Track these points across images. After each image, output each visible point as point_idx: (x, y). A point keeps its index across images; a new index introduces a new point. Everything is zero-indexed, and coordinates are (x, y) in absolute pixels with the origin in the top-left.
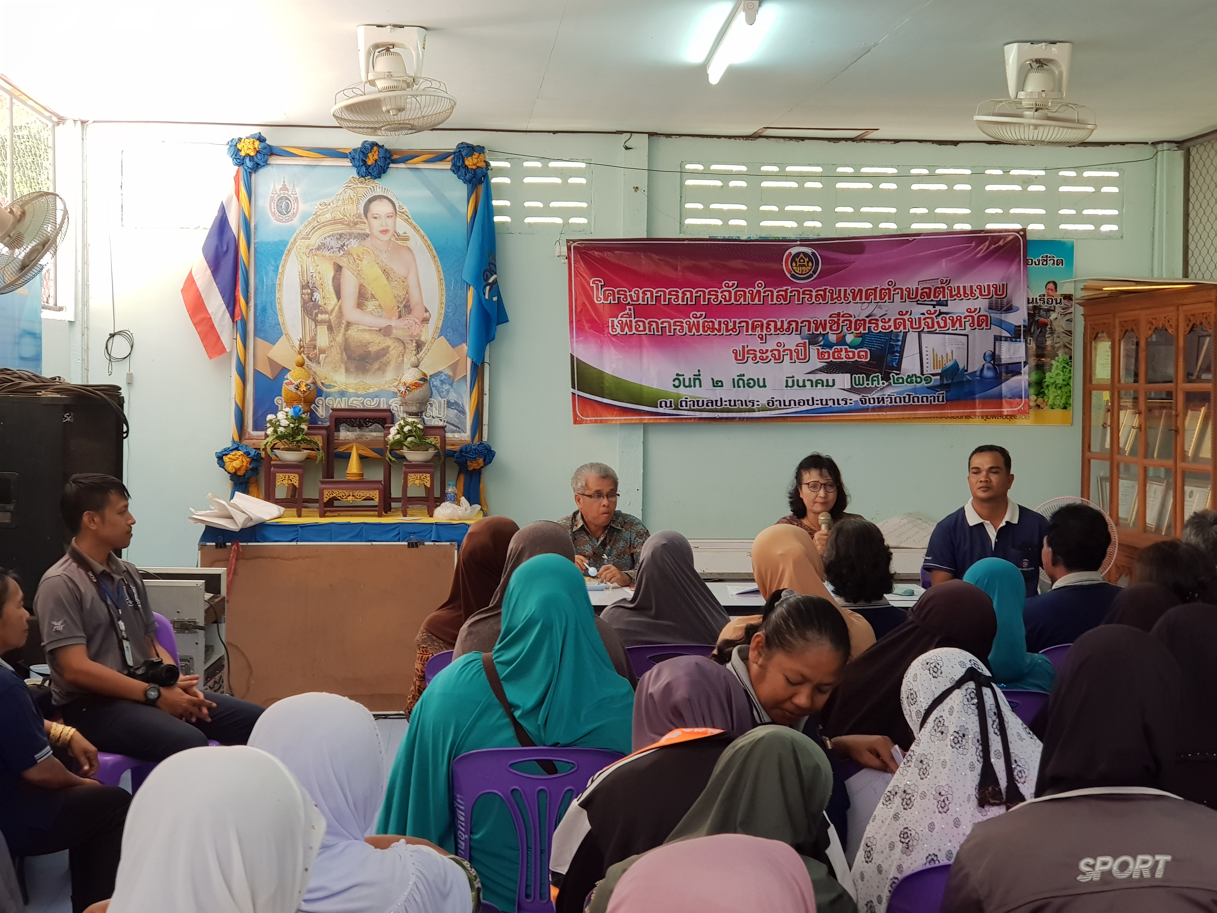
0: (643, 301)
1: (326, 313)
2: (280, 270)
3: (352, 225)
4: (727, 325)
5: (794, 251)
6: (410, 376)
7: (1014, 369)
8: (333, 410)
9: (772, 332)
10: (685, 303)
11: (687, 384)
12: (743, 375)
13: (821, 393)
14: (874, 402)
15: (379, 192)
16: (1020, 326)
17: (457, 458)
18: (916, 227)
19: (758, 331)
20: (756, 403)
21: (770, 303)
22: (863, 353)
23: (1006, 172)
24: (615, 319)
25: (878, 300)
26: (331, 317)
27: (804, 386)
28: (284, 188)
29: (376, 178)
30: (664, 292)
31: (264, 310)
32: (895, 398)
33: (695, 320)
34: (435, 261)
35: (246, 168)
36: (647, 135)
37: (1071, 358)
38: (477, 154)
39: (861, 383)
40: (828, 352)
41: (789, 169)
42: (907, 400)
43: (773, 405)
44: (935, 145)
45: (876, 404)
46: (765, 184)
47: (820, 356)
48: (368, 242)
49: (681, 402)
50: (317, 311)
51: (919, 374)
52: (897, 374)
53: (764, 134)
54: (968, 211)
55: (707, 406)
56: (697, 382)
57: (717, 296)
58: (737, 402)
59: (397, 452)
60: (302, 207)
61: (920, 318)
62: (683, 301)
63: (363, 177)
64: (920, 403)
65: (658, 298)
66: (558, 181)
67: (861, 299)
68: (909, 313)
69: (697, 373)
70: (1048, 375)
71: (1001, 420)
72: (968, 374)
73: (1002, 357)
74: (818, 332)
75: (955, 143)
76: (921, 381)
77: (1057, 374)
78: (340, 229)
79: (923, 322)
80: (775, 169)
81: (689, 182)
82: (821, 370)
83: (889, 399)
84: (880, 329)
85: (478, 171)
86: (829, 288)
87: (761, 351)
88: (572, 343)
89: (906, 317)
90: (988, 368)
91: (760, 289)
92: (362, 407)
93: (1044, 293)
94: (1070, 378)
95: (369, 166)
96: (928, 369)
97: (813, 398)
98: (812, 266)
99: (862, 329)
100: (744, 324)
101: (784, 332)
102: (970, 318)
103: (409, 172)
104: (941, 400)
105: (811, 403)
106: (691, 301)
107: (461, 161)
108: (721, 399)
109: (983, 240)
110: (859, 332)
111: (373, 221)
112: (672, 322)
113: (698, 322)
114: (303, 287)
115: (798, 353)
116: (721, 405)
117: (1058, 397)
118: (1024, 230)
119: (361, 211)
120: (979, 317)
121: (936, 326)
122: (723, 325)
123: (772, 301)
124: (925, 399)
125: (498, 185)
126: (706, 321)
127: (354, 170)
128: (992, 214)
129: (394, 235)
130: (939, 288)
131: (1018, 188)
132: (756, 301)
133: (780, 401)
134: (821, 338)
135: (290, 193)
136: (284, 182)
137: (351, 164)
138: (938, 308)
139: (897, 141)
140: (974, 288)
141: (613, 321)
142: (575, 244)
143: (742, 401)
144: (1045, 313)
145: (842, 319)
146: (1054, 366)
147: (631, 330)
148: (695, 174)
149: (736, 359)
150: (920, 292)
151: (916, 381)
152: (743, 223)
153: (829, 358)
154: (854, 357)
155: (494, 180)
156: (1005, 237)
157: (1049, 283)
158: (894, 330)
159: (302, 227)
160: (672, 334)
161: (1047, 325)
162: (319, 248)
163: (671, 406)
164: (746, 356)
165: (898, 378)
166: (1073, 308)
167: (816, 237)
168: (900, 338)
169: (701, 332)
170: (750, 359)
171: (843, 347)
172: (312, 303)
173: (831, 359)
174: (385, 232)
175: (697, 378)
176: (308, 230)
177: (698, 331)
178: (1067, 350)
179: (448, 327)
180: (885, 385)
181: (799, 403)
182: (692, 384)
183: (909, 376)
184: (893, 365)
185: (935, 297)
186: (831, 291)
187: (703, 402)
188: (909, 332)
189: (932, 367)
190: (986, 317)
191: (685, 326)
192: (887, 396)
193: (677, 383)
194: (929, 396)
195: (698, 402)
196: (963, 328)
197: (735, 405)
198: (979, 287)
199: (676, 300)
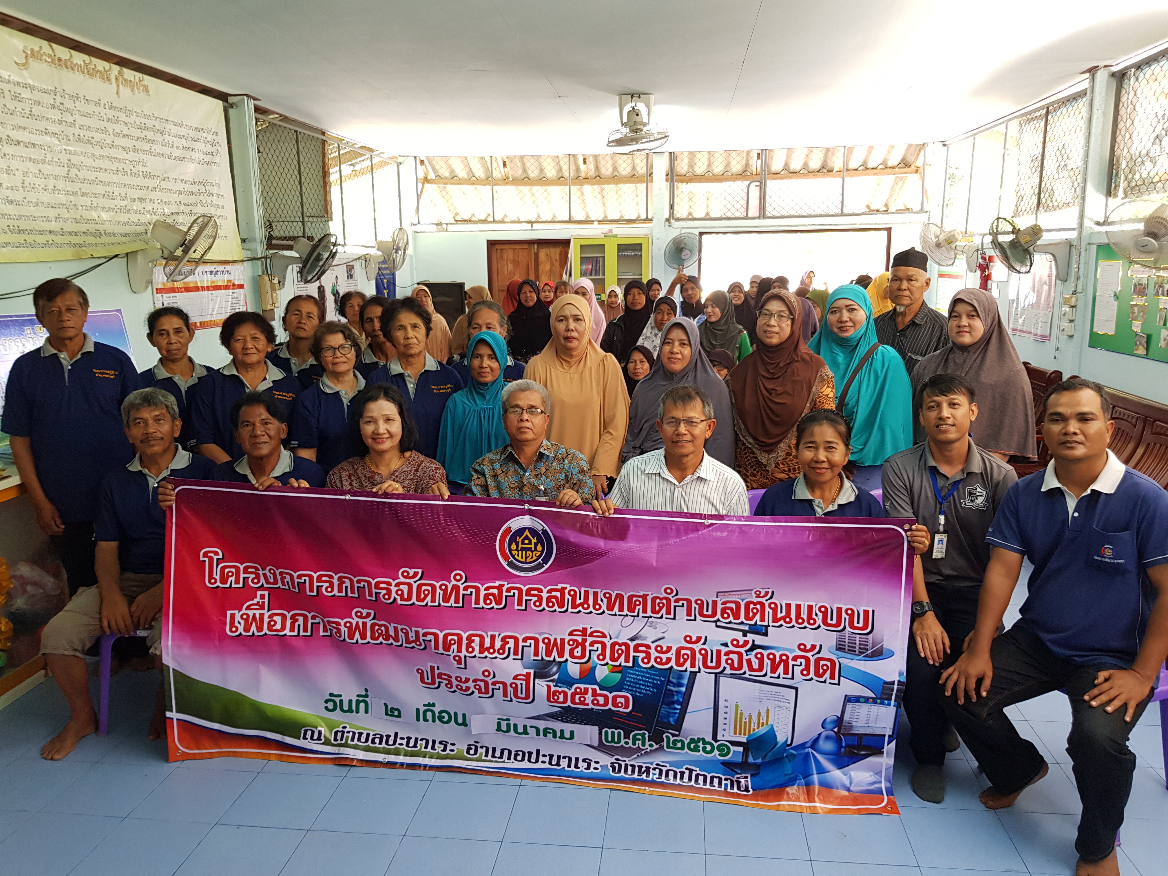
0: (284, 585)
4: (407, 635)
5: (514, 524)
7: (872, 745)
10: (344, 594)
11: (346, 707)
13: (551, 747)
14: (634, 772)
16: (891, 682)
19: (454, 650)
20: (449, 746)
21: (474, 606)
22: (622, 699)
24: (236, 612)
25: (649, 613)
27: (525, 732)
30: (311, 577)
33: (360, 621)
39: (616, 740)
40: (565, 693)
43: (476, 753)
45: (636, 775)
47: (552, 696)
49: (336, 733)
52: (673, 734)
55: (373, 742)
56: (362, 705)
57: (389, 592)
58: (419, 742)
61: (719, 652)
62: (340, 591)
64: (708, 785)
67: (621, 610)
68: (702, 641)
72: (794, 748)
73: (856, 725)
74: (550, 658)
76: (712, 751)
79: (724, 658)
82: (554, 716)
83: (657, 771)
84: (651, 663)
86: (569, 588)
87: (458, 678)
89: (697, 647)
90: (828, 738)
91: (459, 583)
96: (726, 733)
97: (538, 751)
99: (622, 658)
101: (496, 654)
102: (803, 661)
104: (742, 784)
105: (534, 758)
106: (352, 593)
108: (395, 734)
110: (616, 663)
113: (364, 624)
115: (516, 688)
116: (395, 744)
120: (818, 660)
121: (745, 667)
122: (400, 633)
123: (477, 602)
124: (716, 781)
126: (376, 624)
132: (452, 602)
133: (487, 749)
134: (554, 669)
140: (815, 610)
141: (233, 615)
143: (427, 741)
145: (589, 640)
147: (260, 629)
149: (422, 680)
150: (720, 606)
151: (704, 749)
154: (606, 704)
158: (676, 667)
163: (319, 739)
164: (437, 680)
165: (675, 741)
168: (685, 681)
169: (369, 639)
170: (443, 685)
171: (590, 686)
175: (363, 699)
177: (364, 637)
180: (653, 748)
181: (516, 755)
182: (354, 708)
183: (692, 740)
184: (669, 721)
185: (747, 618)
186: (572, 593)
187: (368, 735)
188: (699, 672)
189: (732, 731)
190: (832, 662)
191: (343, 628)
192: (655, 766)
193: (330, 705)
194: (723, 777)
195: (360, 734)
196: (790, 676)
197: (415, 746)
198: (823, 609)
199: (329, 589)
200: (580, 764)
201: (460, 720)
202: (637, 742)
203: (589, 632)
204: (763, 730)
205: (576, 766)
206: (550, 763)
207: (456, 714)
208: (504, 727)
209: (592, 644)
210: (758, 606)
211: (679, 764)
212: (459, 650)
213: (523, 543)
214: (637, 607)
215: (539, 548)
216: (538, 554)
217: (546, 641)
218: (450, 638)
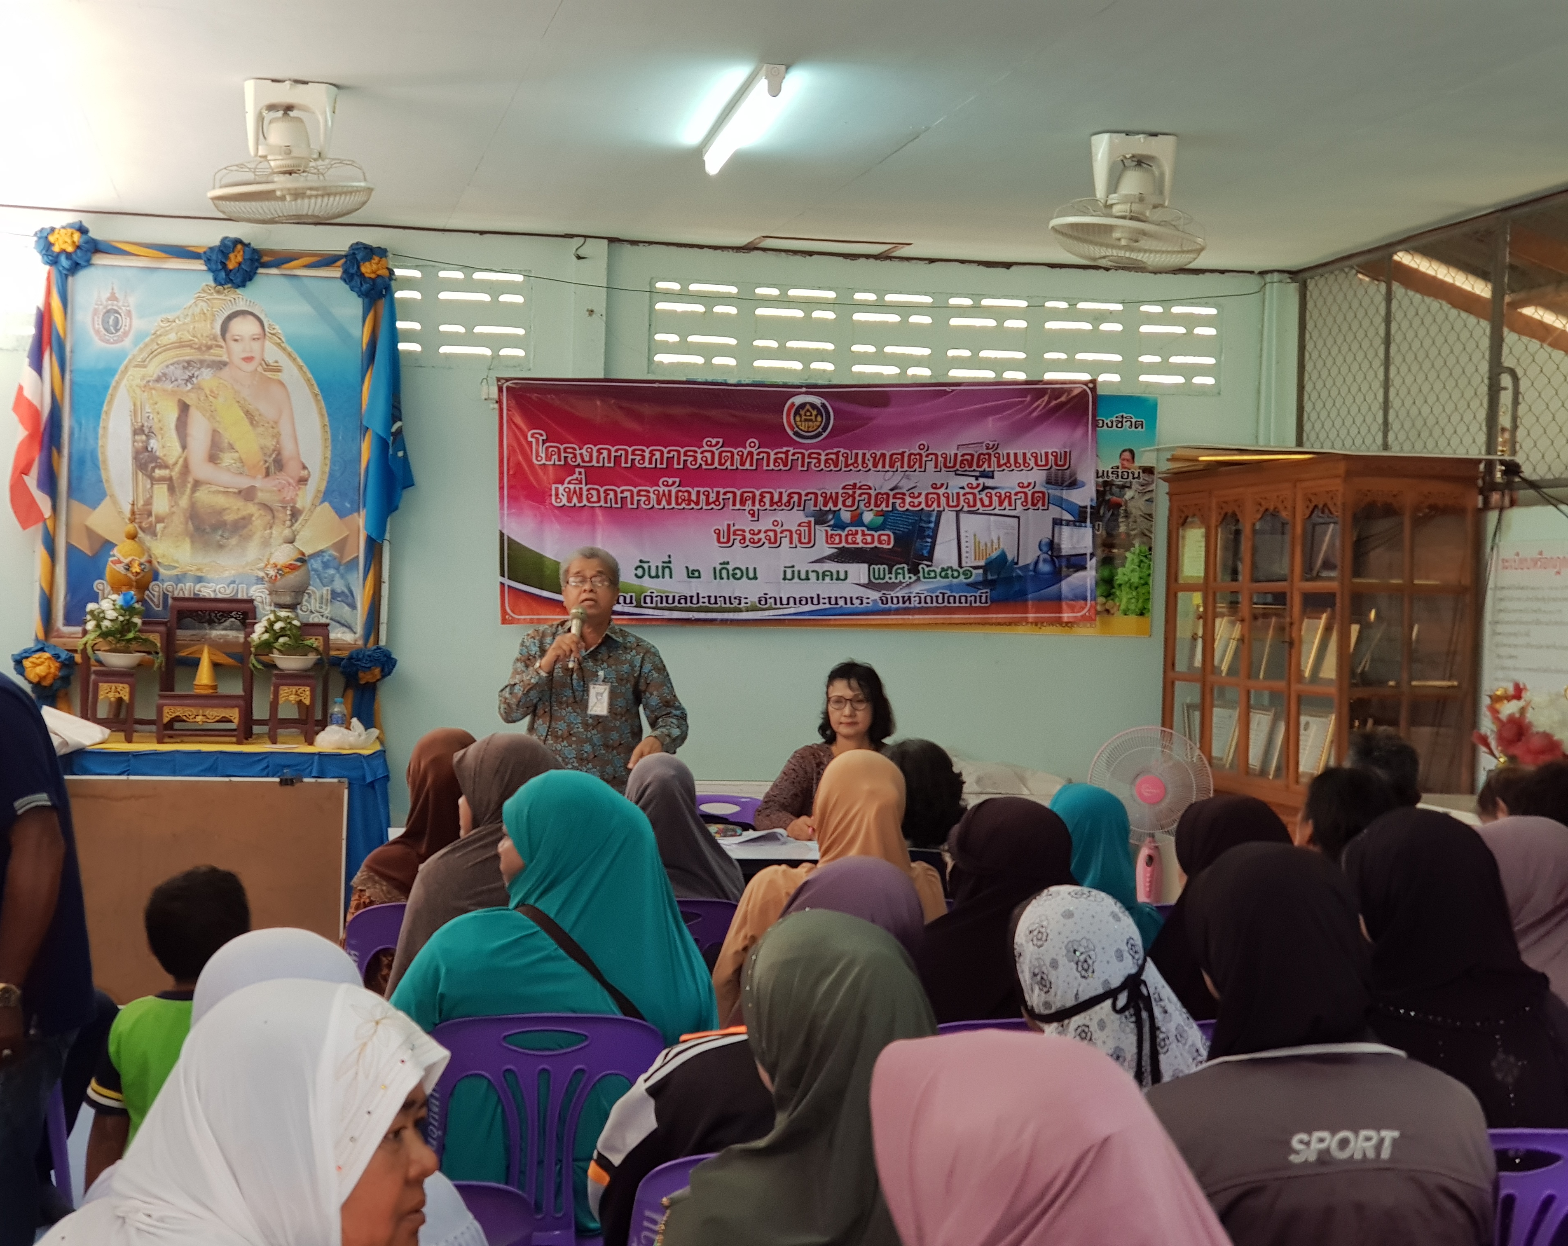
0: (598, 462)
1: (166, 467)
2: (105, 408)
3: (204, 349)
4: (708, 497)
5: (798, 400)
6: (283, 555)
7: (1077, 563)
8: (175, 599)
9: (767, 506)
10: (653, 466)
11: (653, 573)
12: (728, 563)
13: (829, 589)
14: (898, 603)
15: (241, 306)
16: (1086, 507)
17: (344, 667)
18: (957, 374)
19: (749, 505)
20: (743, 601)
21: (765, 468)
22: (885, 538)
23: (1073, 305)
24: (559, 486)
25: (906, 468)
26: (173, 474)
27: (808, 579)
28: (113, 297)
29: (238, 287)
30: (627, 451)
31: (82, 462)
32: (925, 598)
33: (666, 489)
34: (317, 401)
35: (61, 268)
36: (606, 241)
37: (1150, 549)
38: (376, 259)
39: (882, 576)
40: (840, 536)
41: (792, 292)
42: (940, 600)
43: (766, 603)
44: (981, 268)
45: (901, 605)
46: (760, 312)
47: (829, 539)
48: (226, 372)
49: (645, 597)
50: (153, 465)
51: (956, 566)
52: (928, 566)
53: (760, 246)
54: (1021, 355)
55: (679, 603)
56: (667, 571)
57: (695, 459)
58: (718, 599)
59: (263, 658)
60: (138, 324)
61: (958, 494)
62: (650, 463)
63: (221, 284)
64: (957, 604)
65: (617, 459)
66: (486, 298)
67: (884, 467)
68: (945, 486)
69: (667, 559)
70: (1120, 570)
71: (1059, 628)
72: (1020, 568)
73: (1063, 546)
74: (827, 509)
75: (1008, 265)
76: (959, 575)
77: (1133, 571)
78: (189, 354)
79: (962, 498)
80: (775, 292)
81: (659, 306)
82: (831, 558)
83: (917, 598)
84: (907, 507)
85: (379, 281)
86: (843, 451)
87: (752, 532)
88: (502, 515)
89: (941, 491)
90: (1045, 561)
91: (753, 450)
92: (212, 596)
93: (1118, 464)
94: (1149, 575)
95: (231, 270)
96: (968, 560)
97: (818, 595)
98: (821, 422)
99: (884, 505)
100: (730, 495)
101: (783, 507)
102: (1022, 495)
103: (284, 281)
104: (983, 600)
105: (815, 601)
106: (662, 463)
107: (355, 267)
108: (698, 594)
109: (1041, 393)
110: (880, 509)
111: (233, 345)
112: (635, 490)
113: (670, 491)
114: (135, 432)
115: (800, 535)
116: (698, 602)
117: (1133, 601)
118: (1093, 381)
119: (218, 330)
120: (1033, 494)
121: (979, 504)
122: (702, 497)
123: (768, 465)
124: (963, 599)
125: (404, 301)
126: (680, 491)
127: (210, 277)
128: (1054, 360)
129: (261, 364)
130: (984, 455)
131: (1087, 326)
132: (747, 466)
133: (775, 599)
134: (830, 517)
135: (120, 304)
136: (113, 289)
137: (205, 268)
138: (981, 481)
139: (932, 261)
140: (1028, 455)
141: (557, 489)
142: (508, 383)
143: (725, 598)
144: (1118, 490)
145: (858, 492)
146: (1129, 560)
147: (580, 501)
148: (669, 296)
149: (719, 541)
150: (959, 458)
151: (952, 575)
152: (731, 362)
153: (840, 542)
154: (873, 542)
155: (398, 295)
156: (1069, 391)
157: (1124, 451)
158: (926, 509)
159: (135, 351)
160: (635, 506)
161: (1119, 505)
162: (158, 380)
163: (631, 603)
164: (732, 537)
165: (929, 571)
166: (1154, 485)
167: (826, 383)
168: (933, 519)
169: (673, 505)
170: (737, 542)
171: (860, 529)
172: (147, 454)
173: (843, 544)
174: (248, 359)
175: (667, 565)
176: (144, 354)
177: (669, 503)
178: (1145, 539)
179: (333, 491)
180: (912, 580)
181: (800, 601)
182: (660, 573)
183: (943, 569)
184: (923, 555)
185: (978, 466)
186: (845, 454)
187: (674, 597)
188: (944, 511)
189: (973, 558)
190: (1043, 493)
191: (652, 496)
192: (914, 595)
193: (640, 572)
194: (968, 595)
195: (667, 597)
196: (1013, 507)
197: (716, 603)
198: (1034, 455)
199: (641, 462)
200: (855, 601)
201: (751, 575)
202: (899, 576)
203: (858, 485)
204: (995, 554)
205: (852, 603)
206: (830, 603)
207: (747, 569)
208: (789, 576)
209: (860, 495)
210: (987, 457)
211: (934, 590)
212: (753, 505)
213: (803, 416)
214: (897, 464)
215: (819, 419)
216: (818, 424)
217: (824, 494)
218: (745, 495)
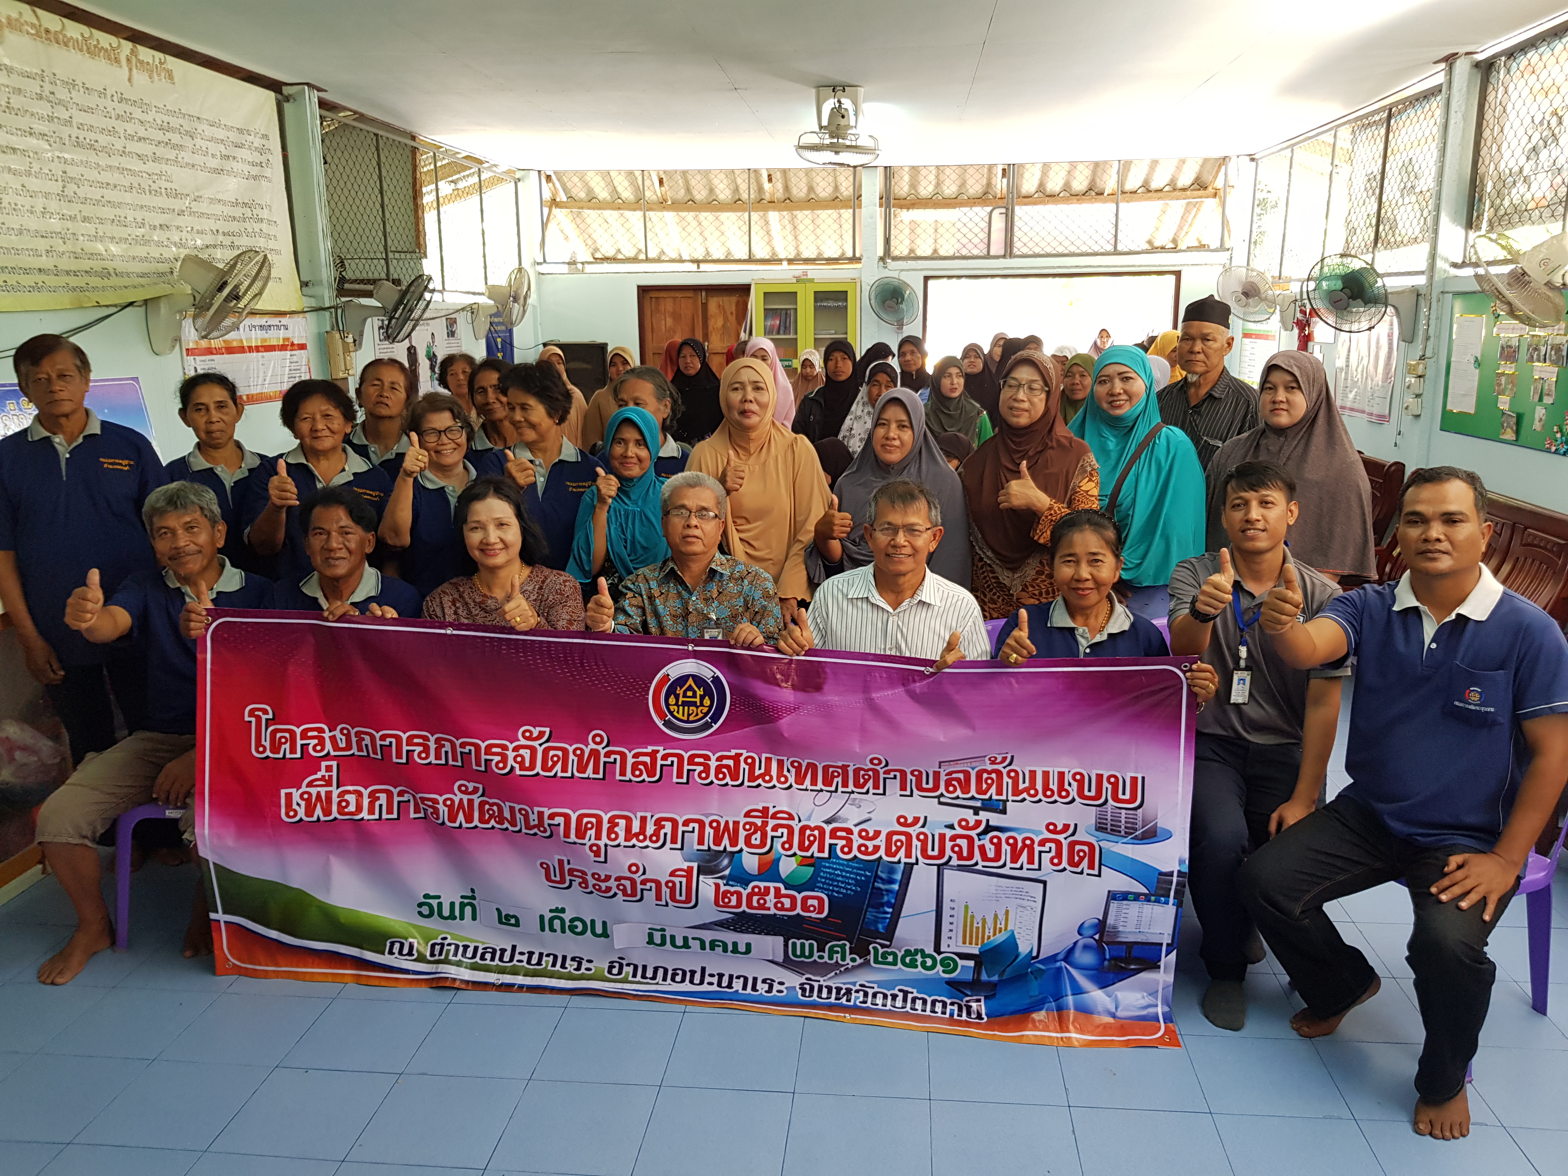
0: (358, 750)
4: (527, 817)
5: (674, 671)
7: (1143, 956)
9: (621, 840)
10: (443, 762)
11: (446, 912)
13: (720, 964)
14: (830, 995)
16: (1169, 873)
19: (591, 836)
20: (585, 963)
21: (618, 777)
22: (814, 902)
24: (293, 790)
25: (851, 788)
27: (686, 945)
30: (398, 739)
32: (876, 993)
33: (465, 798)
39: (807, 954)
40: (739, 893)
43: (620, 972)
45: (833, 998)
47: (721, 898)
49: (433, 945)
52: (883, 946)
55: (483, 958)
57: (504, 759)
58: (544, 958)
61: (942, 837)
62: (438, 757)
64: (928, 1011)
67: (814, 784)
68: (921, 823)
69: (469, 893)
72: (1040, 962)
73: (1123, 929)
74: (720, 848)
76: (934, 966)
79: (949, 844)
82: (724, 923)
83: (861, 994)
84: (854, 852)
86: (745, 753)
89: (913, 831)
90: (1088, 947)
91: (599, 747)
96: (951, 943)
97: (703, 970)
99: (815, 847)
100: (560, 819)
101: (647, 842)
102: (1053, 845)
104: (972, 1009)
105: (698, 980)
106: (454, 760)
108: (513, 948)
110: (807, 854)
113: (470, 801)
115: (673, 888)
116: (512, 959)
120: (1072, 845)
121: (977, 856)
122: (518, 816)
123: (623, 773)
124: (938, 1004)
126: (487, 803)
132: (589, 772)
133: (635, 967)
134: (725, 862)
138: (984, 816)
140: (1069, 777)
141: (289, 795)
143: (555, 957)
145: (772, 823)
147: (327, 813)
149: (548, 878)
150: (945, 780)
151: (923, 964)
153: (739, 904)
154: (793, 907)
158: (886, 858)
163: (411, 954)
164: (568, 878)
165: (883, 954)
168: (897, 876)
169: (476, 822)
170: (575, 885)
171: (772, 885)
177: (469, 820)
180: (856, 964)
181: (674, 975)
182: (457, 913)
183: (908, 953)
184: (877, 929)
185: (980, 791)
186: (749, 761)
187: (476, 949)
188: (917, 863)
189: (960, 939)
190: (1091, 846)
191: (441, 808)
192: (858, 987)
193: (425, 910)
194: (949, 1001)
195: (466, 947)
196: (1036, 866)
197: (539, 963)
198: (1078, 777)
199: (423, 755)
200: (760, 985)
201: (599, 930)
202: (835, 956)
203: (772, 811)
204: (1000, 938)
205: (754, 988)
206: (719, 984)
207: (593, 922)
208: (657, 940)
209: (775, 829)
210: (994, 776)
211: (890, 985)
212: (598, 837)
213: (685, 696)
214: (836, 780)
215: (707, 702)
216: (705, 710)
217: (715, 824)
218: (585, 820)
